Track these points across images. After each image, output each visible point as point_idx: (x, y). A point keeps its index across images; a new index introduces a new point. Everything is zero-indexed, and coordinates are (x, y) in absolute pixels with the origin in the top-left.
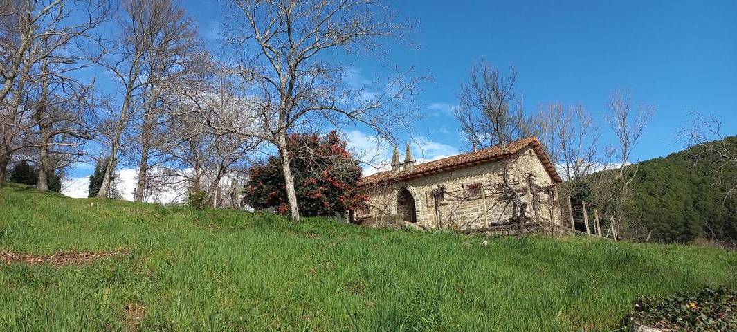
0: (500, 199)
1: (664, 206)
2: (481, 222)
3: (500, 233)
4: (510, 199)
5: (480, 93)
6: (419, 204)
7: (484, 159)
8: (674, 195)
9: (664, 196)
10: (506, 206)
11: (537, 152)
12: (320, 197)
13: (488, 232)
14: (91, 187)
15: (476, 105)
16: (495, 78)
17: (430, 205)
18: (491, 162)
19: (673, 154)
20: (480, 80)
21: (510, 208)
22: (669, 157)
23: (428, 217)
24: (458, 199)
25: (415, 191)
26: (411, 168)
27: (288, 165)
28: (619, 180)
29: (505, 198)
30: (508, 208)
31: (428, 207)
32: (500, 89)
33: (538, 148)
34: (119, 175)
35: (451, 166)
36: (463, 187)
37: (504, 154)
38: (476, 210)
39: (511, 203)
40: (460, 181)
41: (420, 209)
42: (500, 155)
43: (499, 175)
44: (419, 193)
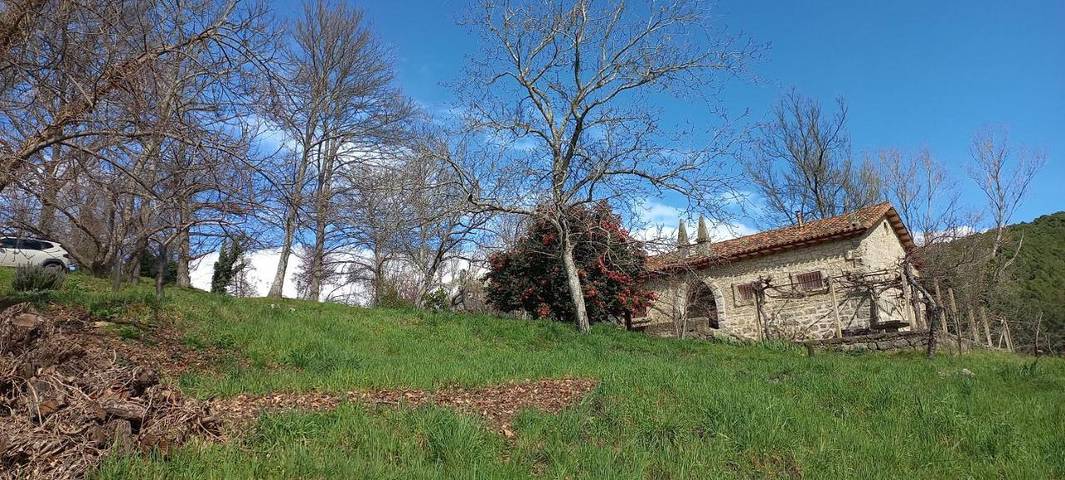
0: (849, 295)
1: (1033, 296)
2: (820, 329)
3: (865, 346)
4: (867, 295)
5: (791, 139)
6: (722, 303)
7: (824, 236)
8: (1049, 279)
9: (1031, 281)
10: (859, 306)
11: (893, 224)
12: (596, 296)
13: (844, 345)
14: (216, 277)
15: (784, 156)
16: (814, 114)
17: (739, 304)
18: (834, 240)
19: (1043, 218)
20: (790, 119)
21: (866, 308)
22: (1037, 222)
23: (736, 322)
24: (784, 296)
25: (714, 283)
26: (708, 252)
27: (570, 253)
28: (992, 261)
29: (857, 293)
30: (862, 308)
31: (735, 306)
32: (822, 131)
33: (896, 219)
34: (249, 261)
35: (771, 247)
36: (790, 277)
37: (855, 230)
38: (812, 311)
39: (868, 302)
40: (785, 270)
41: (724, 310)
42: (849, 231)
43: (847, 260)
44: (721, 286)
